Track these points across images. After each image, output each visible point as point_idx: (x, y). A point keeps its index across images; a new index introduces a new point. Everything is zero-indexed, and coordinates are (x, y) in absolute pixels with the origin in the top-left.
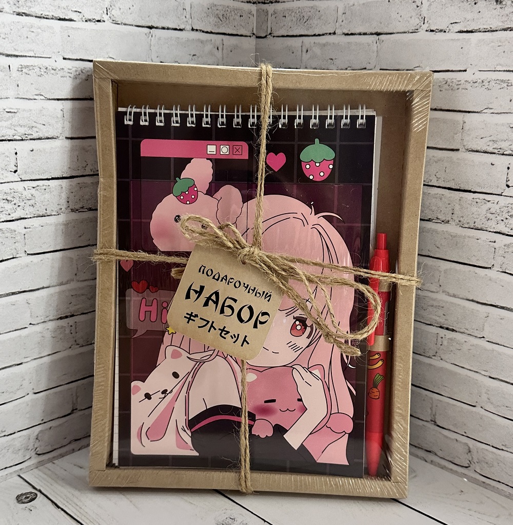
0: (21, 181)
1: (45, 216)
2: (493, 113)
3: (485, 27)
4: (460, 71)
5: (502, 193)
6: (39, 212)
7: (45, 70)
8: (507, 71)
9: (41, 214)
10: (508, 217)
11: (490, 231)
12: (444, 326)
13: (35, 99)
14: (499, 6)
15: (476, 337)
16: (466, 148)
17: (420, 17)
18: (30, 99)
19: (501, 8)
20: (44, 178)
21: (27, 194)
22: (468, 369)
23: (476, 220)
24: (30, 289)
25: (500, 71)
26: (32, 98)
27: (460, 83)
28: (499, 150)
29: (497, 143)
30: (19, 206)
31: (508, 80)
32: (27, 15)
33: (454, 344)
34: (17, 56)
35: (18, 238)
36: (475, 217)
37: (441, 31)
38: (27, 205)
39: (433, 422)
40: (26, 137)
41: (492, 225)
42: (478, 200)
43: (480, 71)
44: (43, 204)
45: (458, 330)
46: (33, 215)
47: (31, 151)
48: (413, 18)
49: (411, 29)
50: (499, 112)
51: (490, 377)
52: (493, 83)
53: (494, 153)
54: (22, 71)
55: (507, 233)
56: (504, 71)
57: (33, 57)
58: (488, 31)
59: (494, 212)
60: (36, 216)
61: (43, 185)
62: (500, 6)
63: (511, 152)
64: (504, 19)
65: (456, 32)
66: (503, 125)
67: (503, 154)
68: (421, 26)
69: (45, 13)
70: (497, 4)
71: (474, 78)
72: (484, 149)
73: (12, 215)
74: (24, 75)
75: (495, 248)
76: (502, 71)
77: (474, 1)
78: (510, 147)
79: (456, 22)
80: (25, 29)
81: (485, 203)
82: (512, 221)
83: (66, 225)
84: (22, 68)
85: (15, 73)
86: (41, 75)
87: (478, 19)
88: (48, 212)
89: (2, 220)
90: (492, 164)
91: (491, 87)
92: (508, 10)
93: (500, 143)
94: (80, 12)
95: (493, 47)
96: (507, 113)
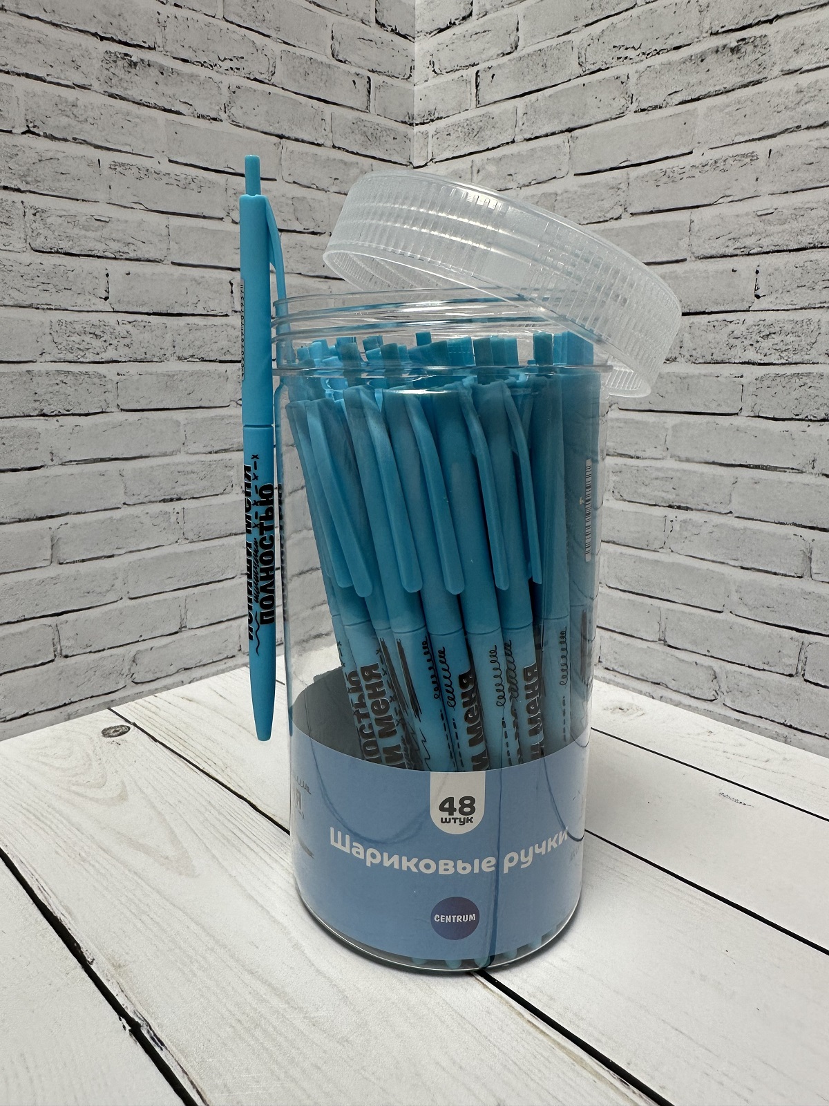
0: (114, 312)
1: (143, 362)
2: (732, 201)
3: (717, 88)
4: (685, 154)
5: (750, 307)
6: (135, 356)
7: (146, 173)
8: (750, 141)
9: (139, 358)
10: (759, 339)
11: (735, 363)
12: (675, 504)
13: (132, 208)
14: (735, 57)
15: (720, 513)
16: (696, 255)
17: (627, 96)
18: (125, 207)
19: (739, 58)
20: (144, 311)
21: (121, 330)
22: (709, 561)
23: (714, 351)
24: (124, 456)
25: (740, 143)
26: (128, 205)
27: (684, 170)
28: (742, 250)
29: (740, 240)
30: (110, 344)
31: (753, 152)
32: (122, 98)
33: (690, 527)
34: (109, 149)
35: (109, 386)
36: (713, 347)
37: (656, 107)
38: (121, 344)
39: (662, 642)
40: (121, 255)
41: (738, 354)
42: (716, 323)
43: (711, 149)
44: (142, 345)
45: (693, 507)
46: (129, 359)
47: (127, 274)
48: (616, 99)
49: (615, 113)
50: (741, 198)
51: (742, 568)
52: (730, 161)
53: (736, 255)
54: (115, 169)
55: (759, 362)
56: (746, 141)
57: (130, 153)
58: (722, 93)
59: (739, 335)
60: (132, 359)
61: (142, 321)
62: (737, 56)
63: (759, 249)
64: (744, 71)
65: (677, 105)
66: (747, 214)
67: (749, 254)
68: (628, 108)
69: (145, 99)
70: (733, 54)
71: (703, 160)
72: (722, 251)
73: (101, 356)
74: (118, 174)
75: (743, 386)
76: (742, 142)
77: (701, 57)
78: (758, 242)
79: (675, 92)
80: (119, 115)
81: (726, 325)
82: (766, 344)
83: (171, 376)
84: (115, 165)
85: (106, 171)
86: (140, 178)
87: (707, 80)
88: (149, 357)
89: (88, 360)
90: (733, 271)
91: (728, 167)
92: (749, 58)
93: (744, 240)
94: (191, 105)
95: (729, 114)
96: (753, 197)
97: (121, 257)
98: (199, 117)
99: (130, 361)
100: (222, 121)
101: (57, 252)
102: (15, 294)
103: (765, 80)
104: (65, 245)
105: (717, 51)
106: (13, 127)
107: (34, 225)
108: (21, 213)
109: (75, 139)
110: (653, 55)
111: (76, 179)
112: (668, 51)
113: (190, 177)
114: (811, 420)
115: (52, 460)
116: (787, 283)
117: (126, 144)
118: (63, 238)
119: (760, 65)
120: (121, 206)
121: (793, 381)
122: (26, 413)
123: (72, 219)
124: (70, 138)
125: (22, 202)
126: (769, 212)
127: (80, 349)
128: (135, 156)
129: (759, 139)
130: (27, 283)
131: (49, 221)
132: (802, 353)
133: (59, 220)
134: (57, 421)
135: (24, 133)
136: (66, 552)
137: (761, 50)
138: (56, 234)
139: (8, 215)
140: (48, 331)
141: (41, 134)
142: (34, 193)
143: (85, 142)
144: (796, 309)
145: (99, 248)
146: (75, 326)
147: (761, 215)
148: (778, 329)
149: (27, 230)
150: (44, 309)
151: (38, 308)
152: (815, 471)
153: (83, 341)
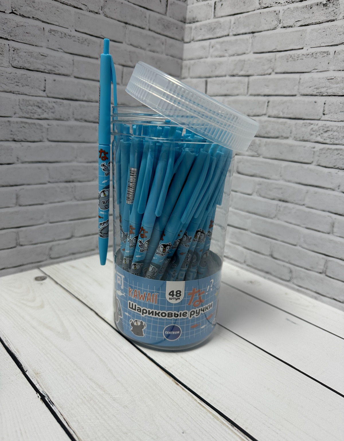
0: (48, 97)
2: (317, 72)
3: (316, 21)
4: (300, 49)
5: (320, 118)
6: (56, 117)
7: (64, 35)
8: (327, 46)
9: (58, 118)
10: (323, 133)
11: (311, 142)
12: (281, 199)
13: (58, 51)
15: (299, 205)
16: (300, 94)
17: (278, 20)
18: (55, 50)
19: (326, 9)
20: (61, 98)
21: (50, 105)
25: (323, 46)
26: (56, 49)
27: (299, 56)
28: (320, 93)
29: (319, 89)
30: (45, 111)
31: (328, 51)
34: (48, 23)
35: (44, 130)
36: (303, 134)
37: (290, 27)
38: (50, 112)
39: (271, 256)
41: (314, 138)
42: (306, 124)
43: (311, 48)
44: (59, 113)
45: (289, 201)
46: (53, 118)
47: (54, 81)
48: (274, 21)
49: (272, 27)
50: (321, 71)
51: (306, 228)
52: (318, 54)
53: (317, 96)
54: (51, 32)
55: (321, 142)
56: (326, 46)
57: (58, 26)
58: (318, 24)
59: (315, 130)
61: (60, 102)
63: (326, 94)
64: (328, 15)
65: (299, 27)
66: (323, 78)
67: (322, 96)
68: (278, 25)
69: (66, 2)
70: (324, 7)
71: (307, 52)
72: (311, 93)
73: (41, 116)
74: (52, 34)
75: (314, 152)
76: (324, 46)
77: (310, 6)
78: (327, 91)
79: (299, 21)
80: (54, 8)
81: (310, 126)
82: (326, 135)
83: (71, 127)
84: (51, 31)
85: (47, 33)
86: (62, 38)
87: (312, 17)
88: (62, 118)
89: (35, 118)
90: (315, 102)
91: (317, 56)
92: (330, 9)
93: (321, 89)
94: (86, 6)
95: (320, 33)
96: (326, 71)
97: (52, 73)
98: (90, 11)
99: (54, 120)
100: (100, 14)
101: (23, 69)
102: (4, 86)
103: (336, 20)
104: (27, 66)
105: (318, 5)
106: (5, 10)
107: (13, 56)
108: (8, 50)
109: (33, 17)
110: (291, 3)
111: (33, 36)
112: (297, 2)
113: (84, 39)
114: (340, 169)
115: (18, 161)
116: (336, 110)
117: (56, 22)
118: (26, 62)
119: (334, 13)
120: (53, 50)
121: (334, 152)
122: (7, 139)
123: (31, 54)
124: (31, 17)
125: (8, 45)
126: (333, 78)
127: (31, 113)
128: (60, 27)
129: (331, 46)
130: (9, 82)
131: (20, 54)
132: (340, 140)
133: (25, 54)
134: (21, 144)
135: (10, 13)
136: (22, 201)
137: (336, 6)
138: (23, 60)
139: (2, 50)
140: (18, 103)
141: (18, 14)
142: (14, 41)
143: (38, 19)
144: (338, 121)
145: (42, 68)
146: (30, 102)
147: (329, 79)
148: (330, 129)
149: (10, 58)
150: (16, 94)
151: (13, 93)
152: (339, 190)
153: (33, 109)
